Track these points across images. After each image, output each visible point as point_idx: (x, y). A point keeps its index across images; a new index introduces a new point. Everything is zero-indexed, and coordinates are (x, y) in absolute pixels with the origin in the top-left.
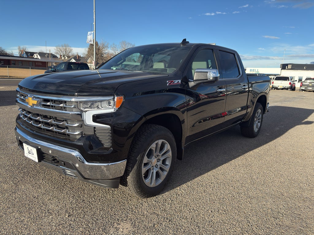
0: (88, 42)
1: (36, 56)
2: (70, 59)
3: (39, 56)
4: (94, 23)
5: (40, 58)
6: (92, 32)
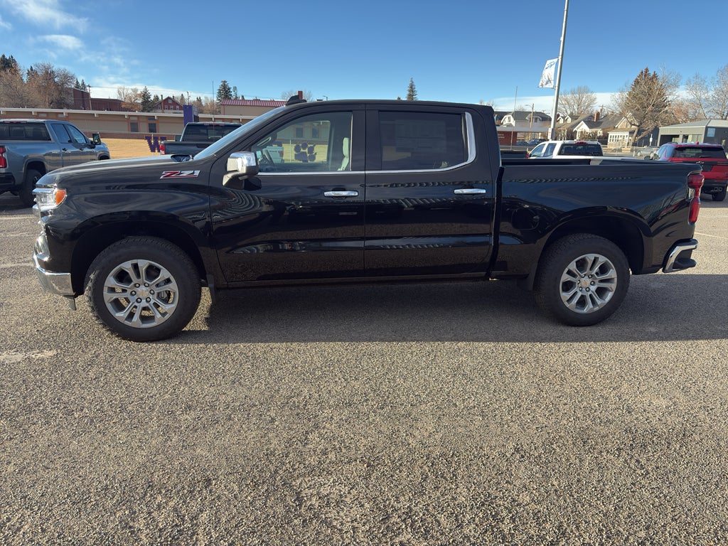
0: (542, 85)
1: (507, 120)
2: (577, 121)
3: (512, 119)
4: (562, 39)
5: (514, 124)
6: (555, 60)
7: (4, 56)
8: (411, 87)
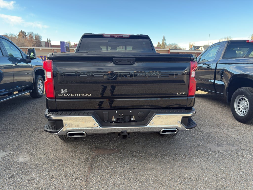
1: (201, 49)
7: (22, 31)
8: (164, 38)
